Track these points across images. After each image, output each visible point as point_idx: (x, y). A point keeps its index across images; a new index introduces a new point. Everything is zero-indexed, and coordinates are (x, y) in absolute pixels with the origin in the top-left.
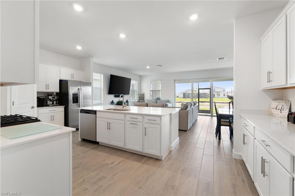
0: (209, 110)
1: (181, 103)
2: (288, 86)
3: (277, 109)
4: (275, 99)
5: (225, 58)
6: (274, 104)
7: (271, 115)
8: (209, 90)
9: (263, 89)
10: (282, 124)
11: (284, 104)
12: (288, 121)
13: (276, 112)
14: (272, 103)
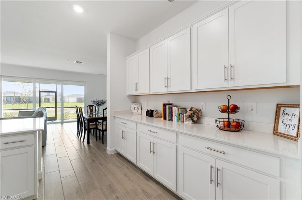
0: (55, 116)
1: (18, 111)
2: (151, 94)
3: (135, 109)
4: (134, 102)
5: (83, 63)
6: (133, 106)
7: (132, 113)
8: (55, 93)
9: (128, 95)
10: (138, 119)
11: (138, 105)
12: (146, 116)
13: (134, 111)
14: (132, 105)
